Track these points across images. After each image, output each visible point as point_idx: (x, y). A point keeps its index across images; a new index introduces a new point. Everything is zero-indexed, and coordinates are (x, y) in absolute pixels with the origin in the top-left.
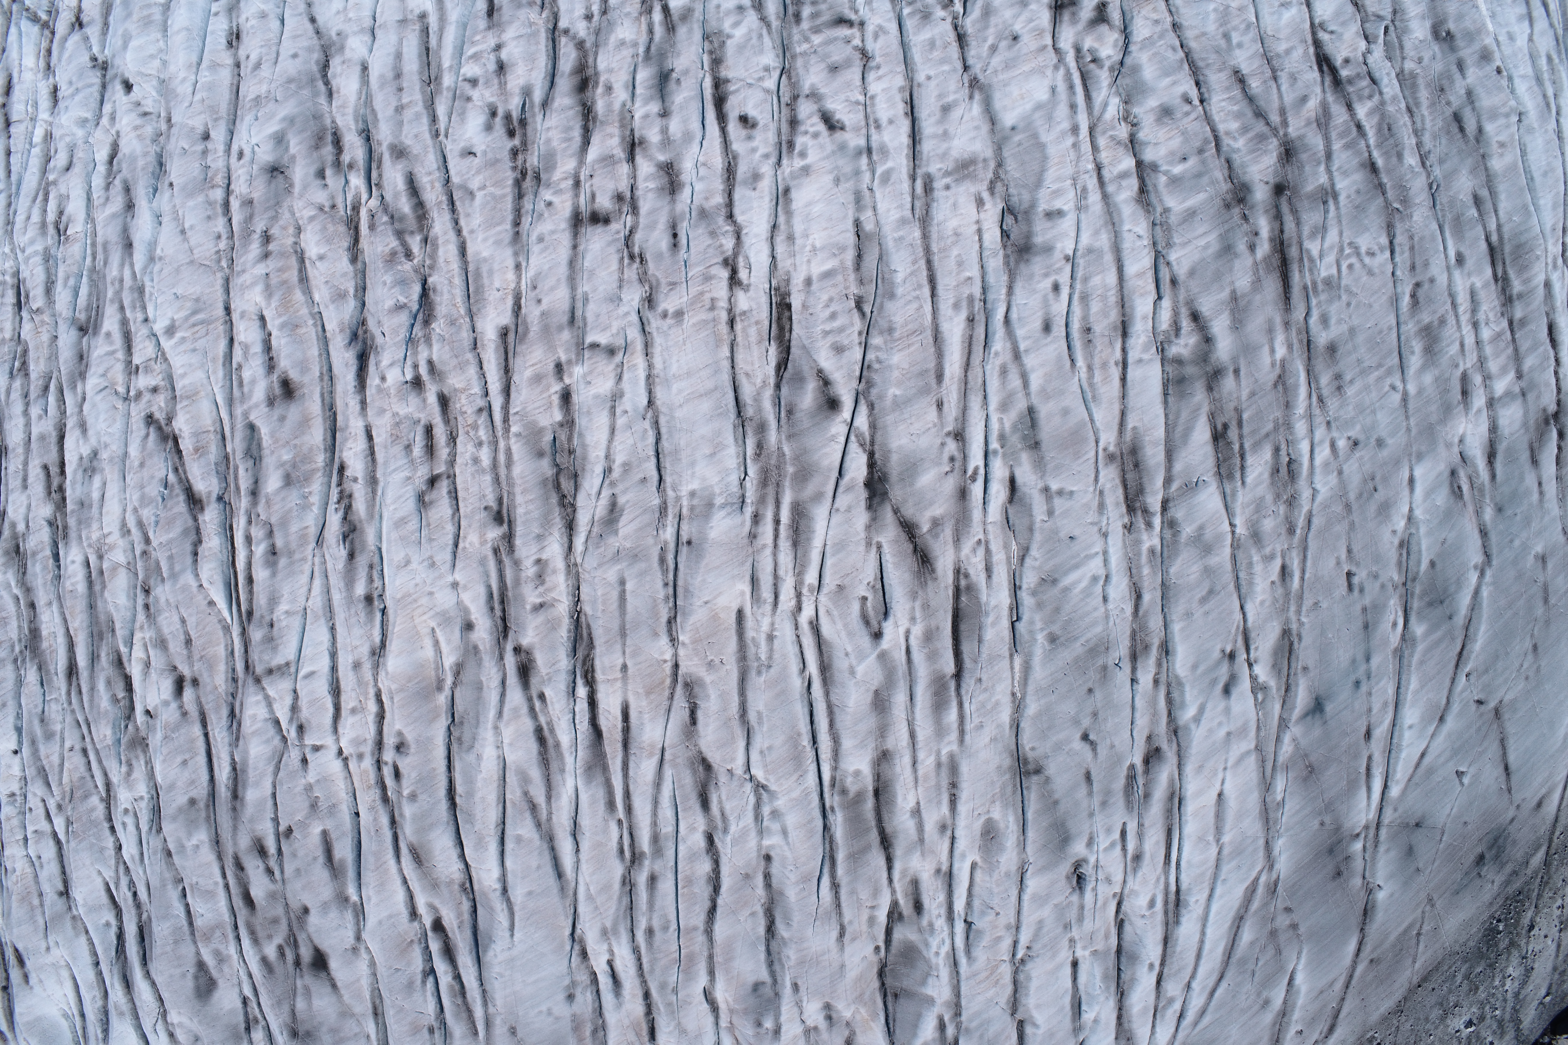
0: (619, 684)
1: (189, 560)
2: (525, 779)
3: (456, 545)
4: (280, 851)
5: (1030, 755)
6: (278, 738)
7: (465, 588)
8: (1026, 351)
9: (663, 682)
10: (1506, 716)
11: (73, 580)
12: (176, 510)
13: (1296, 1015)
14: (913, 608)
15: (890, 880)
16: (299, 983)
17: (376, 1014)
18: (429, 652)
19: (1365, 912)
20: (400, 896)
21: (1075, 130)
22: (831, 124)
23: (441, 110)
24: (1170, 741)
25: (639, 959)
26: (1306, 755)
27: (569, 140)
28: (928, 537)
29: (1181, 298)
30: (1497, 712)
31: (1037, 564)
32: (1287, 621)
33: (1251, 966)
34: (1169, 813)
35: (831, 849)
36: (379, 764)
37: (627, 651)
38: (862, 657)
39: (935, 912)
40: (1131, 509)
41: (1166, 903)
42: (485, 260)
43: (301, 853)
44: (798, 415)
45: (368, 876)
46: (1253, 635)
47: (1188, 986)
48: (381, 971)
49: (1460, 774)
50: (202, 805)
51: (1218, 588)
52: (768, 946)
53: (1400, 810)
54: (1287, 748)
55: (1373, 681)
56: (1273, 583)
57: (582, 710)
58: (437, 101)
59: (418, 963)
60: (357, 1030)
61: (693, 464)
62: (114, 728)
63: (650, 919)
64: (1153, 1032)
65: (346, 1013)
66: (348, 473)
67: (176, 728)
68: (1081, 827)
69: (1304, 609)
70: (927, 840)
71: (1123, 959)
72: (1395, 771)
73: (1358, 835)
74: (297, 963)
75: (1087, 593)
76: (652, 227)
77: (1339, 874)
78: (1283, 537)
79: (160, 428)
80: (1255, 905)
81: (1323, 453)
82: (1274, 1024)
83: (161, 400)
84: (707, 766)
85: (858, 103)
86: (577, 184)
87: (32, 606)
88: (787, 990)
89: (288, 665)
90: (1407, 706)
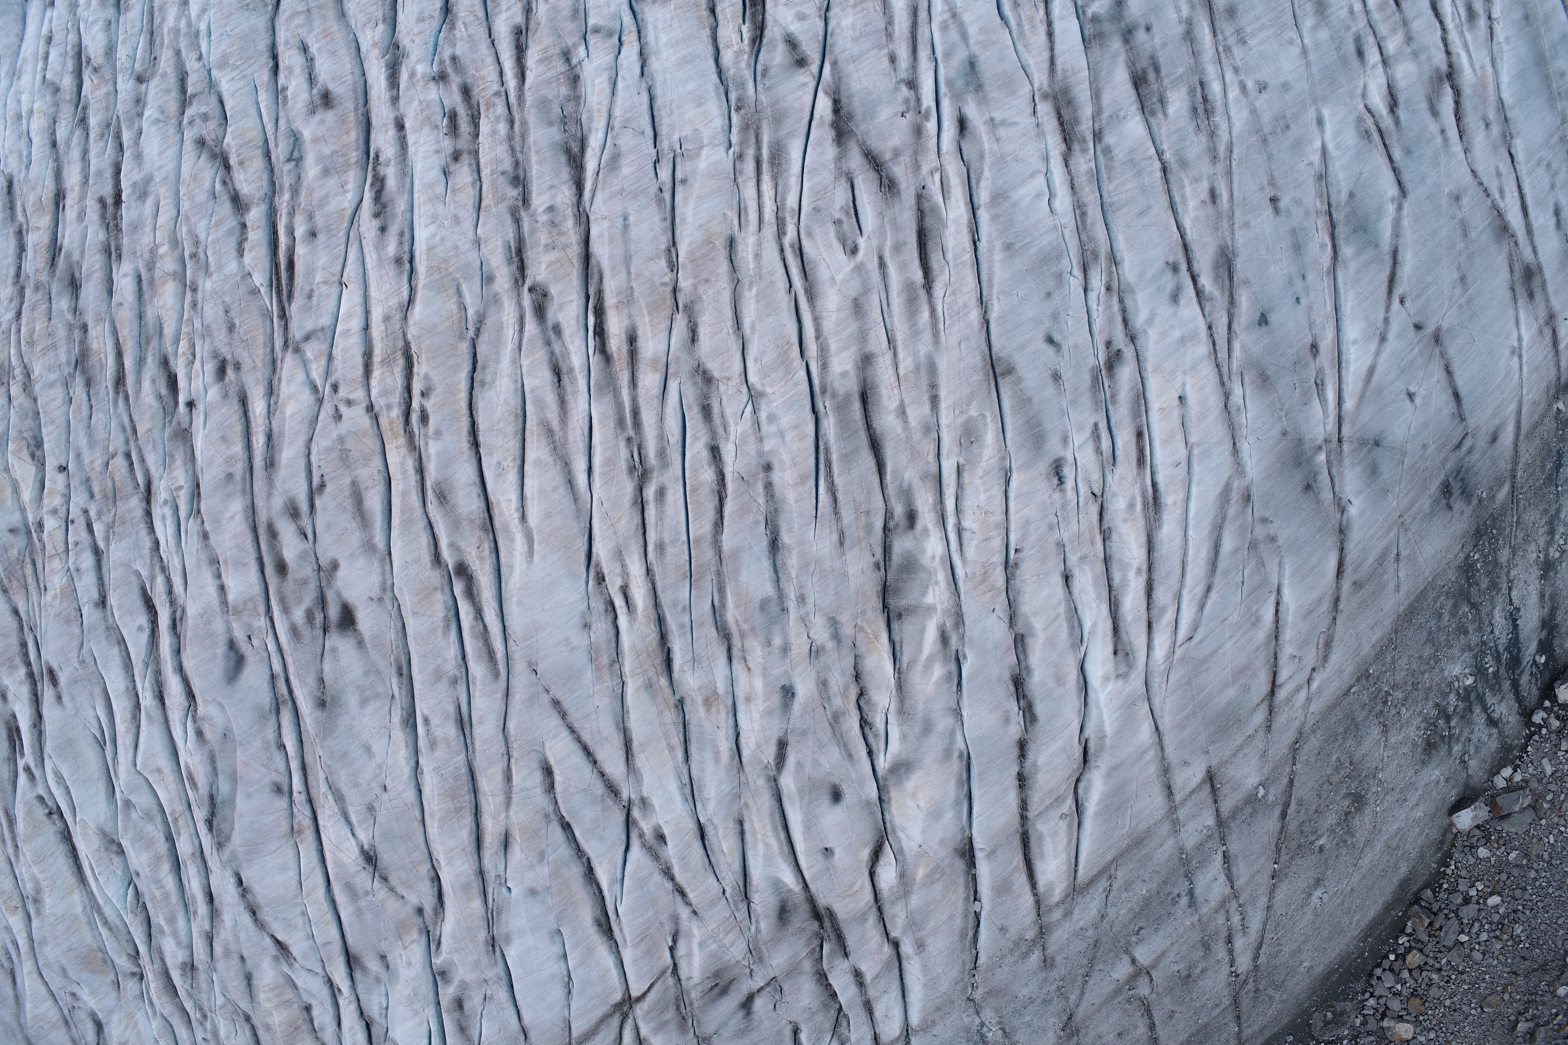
1: (235, 252)
3: (478, 208)
4: (312, 508)
5: (1003, 357)
6: (314, 398)
7: (487, 242)
8: (962, 11)
9: (664, 304)
10: (1447, 342)
11: (124, 293)
12: (223, 214)
13: (1289, 634)
14: (882, 225)
15: (883, 486)
16: (327, 645)
17: (401, 674)
18: (454, 306)
19: (1341, 531)
20: (425, 540)
24: (1127, 345)
25: (652, 578)
26: (1257, 363)
28: (890, 164)
30: (1437, 339)
32: (1222, 238)
34: (1136, 414)
35: (827, 453)
36: (407, 417)
37: (632, 272)
38: (840, 267)
40: (1067, 140)
41: (1145, 506)
43: (332, 505)
44: (772, 74)
45: (398, 521)
46: (1192, 249)
47: (1179, 597)
49: (1411, 396)
50: (239, 478)
51: (1153, 205)
52: (772, 557)
53: (1359, 425)
54: (1239, 356)
55: (1311, 297)
56: (1203, 202)
62: (158, 422)
63: (662, 532)
64: (1150, 644)
66: (383, 160)
67: (217, 406)
68: (1054, 426)
69: (1236, 226)
70: (913, 440)
71: (1112, 569)
72: (1346, 382)
73: (1319, 447)
74: (326, 624)
75: (1035, 205)
77: (1309, 486)
78: (1208, 162)
79: (211, 149)
80: (1231, 513)
81: (1235, 92)
82: (1268, 645)
83: (214, 126)
84: (709, 379)
87: (84, 327)
88: (793, 603)
89: (325, 329)
90: (1348, 321)
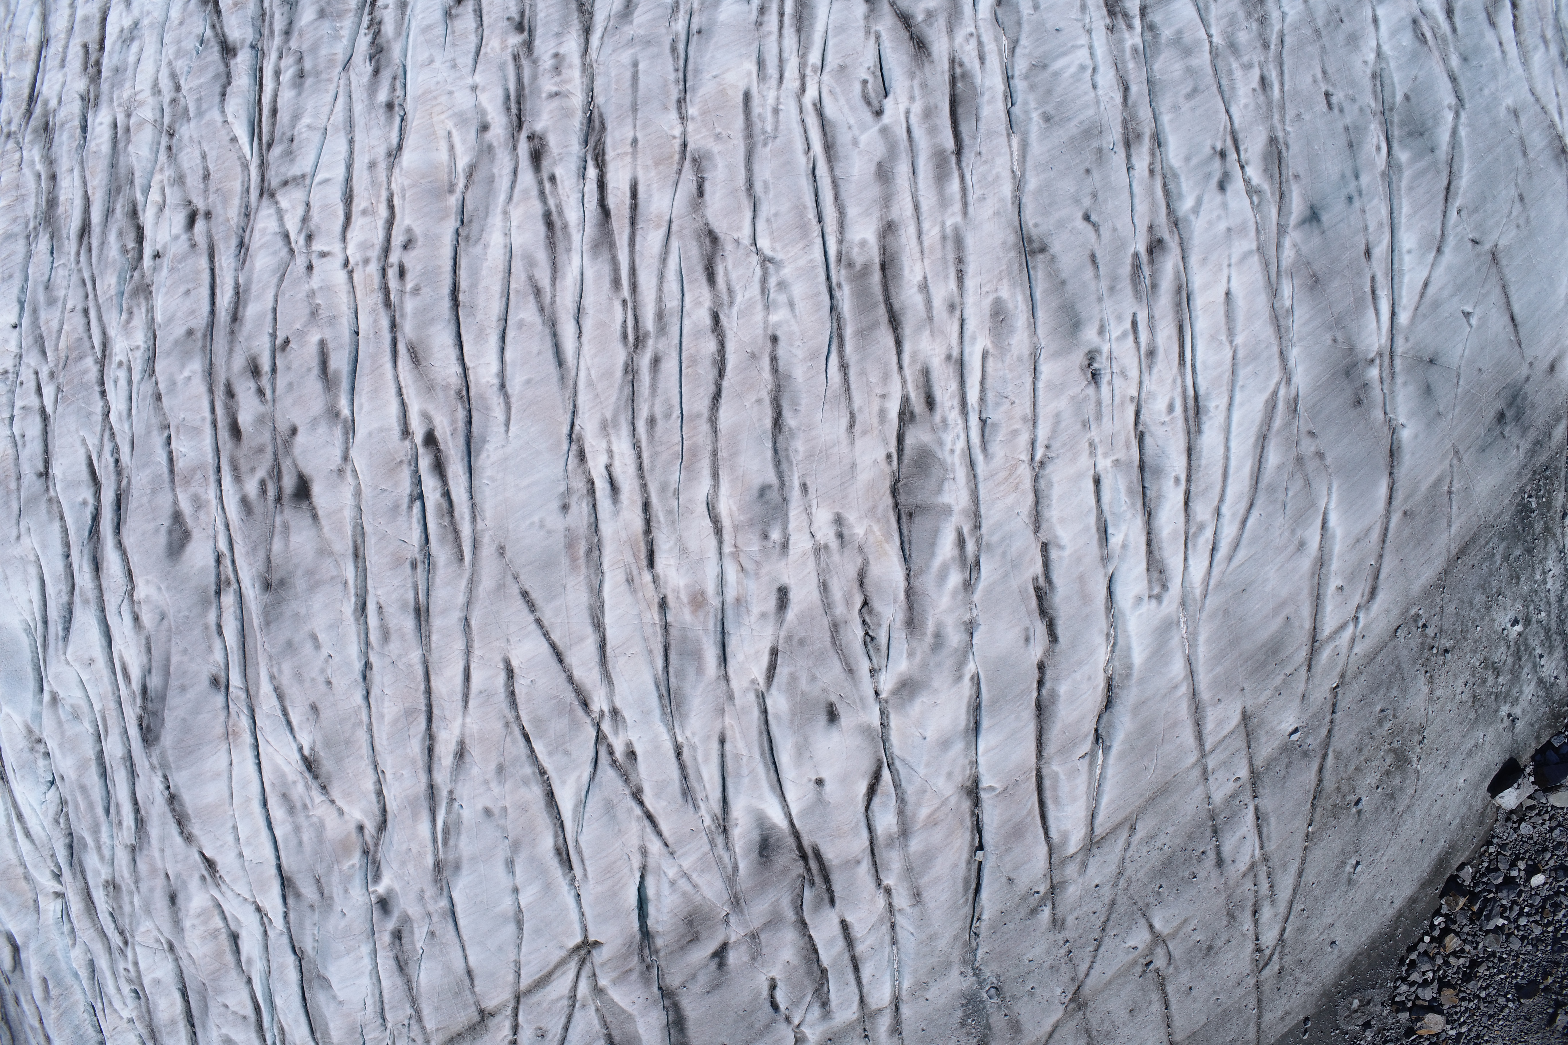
0: (628, 159)
1: (217, 99)
2: (530, 263)
3: (478, 53)
4: (274, 370)
5: (1035, 232)
6: (286, 250)
9: (672, 157)
10: (1504, 262)
11: (98, 141)
12: (209, 59)
13: (1335, 565)
14: (912, 87)
15: (901, 368)
16: (278, 520)
17: (356, 556)
18: (443, 156)
19: (1392, 454)
20: (394, 408)
24: (1171, 232)
25: (639, 457)
26: (1308, 264)
28: (923, 25)
30: (1494, 257)
31: (1028, 51)
32: (1272, 129)
33: (1281, 496)
34: (1178, 305)
35: (839, 328)
36: (384, 271)
37: (638, 123)
38: (864, 128)
39: (948, 404)
40: (1111, 13)
41: (1185, 409)
43: (295, 365)
45: (363, 383)
46: (1241, 136)
47: (1218, 513)
48: (366, 491)
50: (199, 335)
51: (1202, 87)
52: (775, 442)
54: (1288, 254)
55: (1365, 199)
56: (1254, 90)
57: (591, 191)
59: (406, 487)
60: (334, 573)
62: (119, 277)
63: (653, 405)
64: (1186, 567)
65: (324, 550)
67: (183, 258)
68: (1091, 312)
69: (1288, 118)
70: (936, 318)
71: (1147, 475)
72: (1400, 297)
73: (1372, 361)
74: (279, 499)
75: (1077, 78)
77: (1358, 402)
78: (1259, 49)
80: (1277, 423)
82: (1313, 574)
84: (714, 238)
87: (53, 177)
88: (795, 492)
89: (303, 176)
90: (1403, 229)
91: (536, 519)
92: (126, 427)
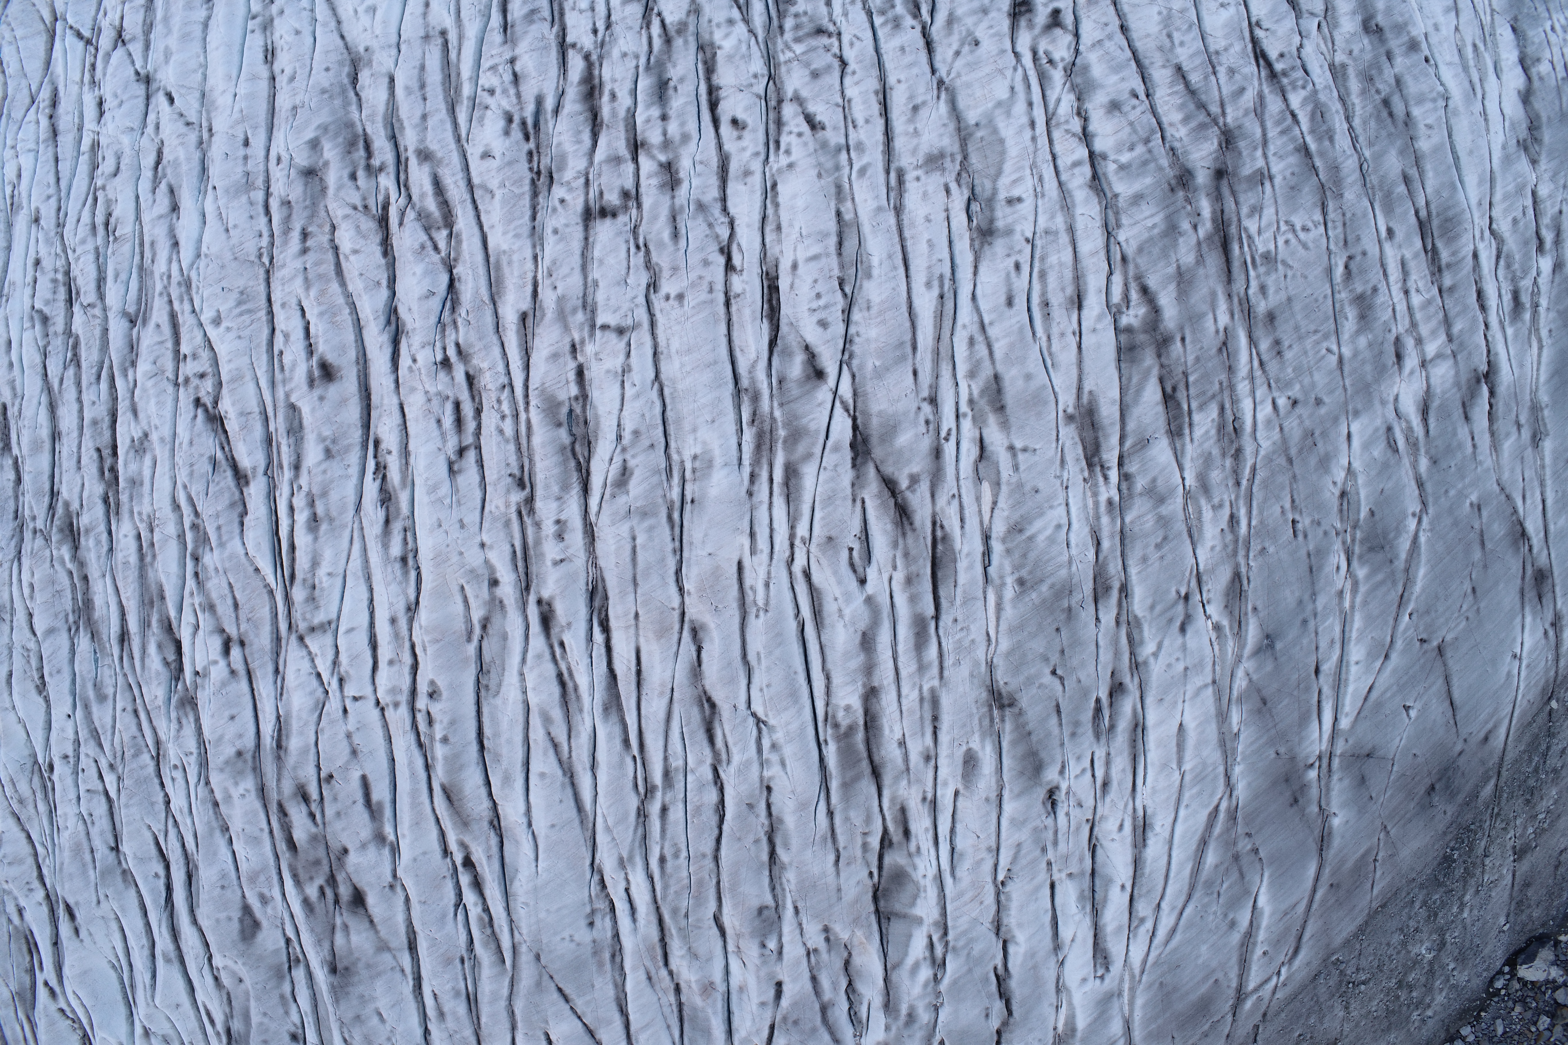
0: (631, 631)
1: (237, 531)
2: (548, 720)
3: (482, 509)
5: (1004, 689)
6: (321, 690)
7: (491, 547)
8: (991, 324)
9: (671, 629)
10: (1449, 654)
11: (125, 552)
12: (224, 484)
13: (1261, 935)
14: (895, 556)
15: (881, 807)
17: (410, 950)
18: (459, 608)
19: (1322, 839)
20: (434, 834)
21: (1032, 124)
22: (813, 124)
23: (462, 118)
25: (652, 884)
27: (579, 142)
28: (907, 492)
29: (1131, 273)
30: (1440, 650)
31: (1006, 513)
32: (1237, 566)
33: (1216, 888)
34: (1134, 742)
35: (826, 781)
36: (413, 711)
39: (922, 836)
40: (1090, 465)
41: (1134, 827)
42: (504, 252)
43: (341, 797)
44: (787, 385)
45: (403, 815)
46: (1204, 578)
48: (415, 906)
49: (1407, 708)
50: (248, 756)
52: (770, 872)
53: (1351, 742)
54: (1240, 683)
57: (598, 656)
58: (457, 109)
59: (449, 896)
60: (393, 964)
61: (694, 430)
62: (164, 688)
63: (663, 847)
64: (1127, 954)
65: (383, 947)
66: (383, 446)
71: (1097, 882)
72: (1344, 704)
74: (337, 901)
75: (1051, 540)
76: (655, 218)
77: (1296, 801)
79: (206, 410)
80: (1217, 830)
81: (1265, 411)
82: (1242, 945)
83: (208, 385)
84: (713, 705)
85: (837, 105)
86: (587, 182)
87: (85, 578)
88: (789, 912)
89: (329, 623)
90: (1352, 643)
91: (566, 934)
92: (189, 821)
